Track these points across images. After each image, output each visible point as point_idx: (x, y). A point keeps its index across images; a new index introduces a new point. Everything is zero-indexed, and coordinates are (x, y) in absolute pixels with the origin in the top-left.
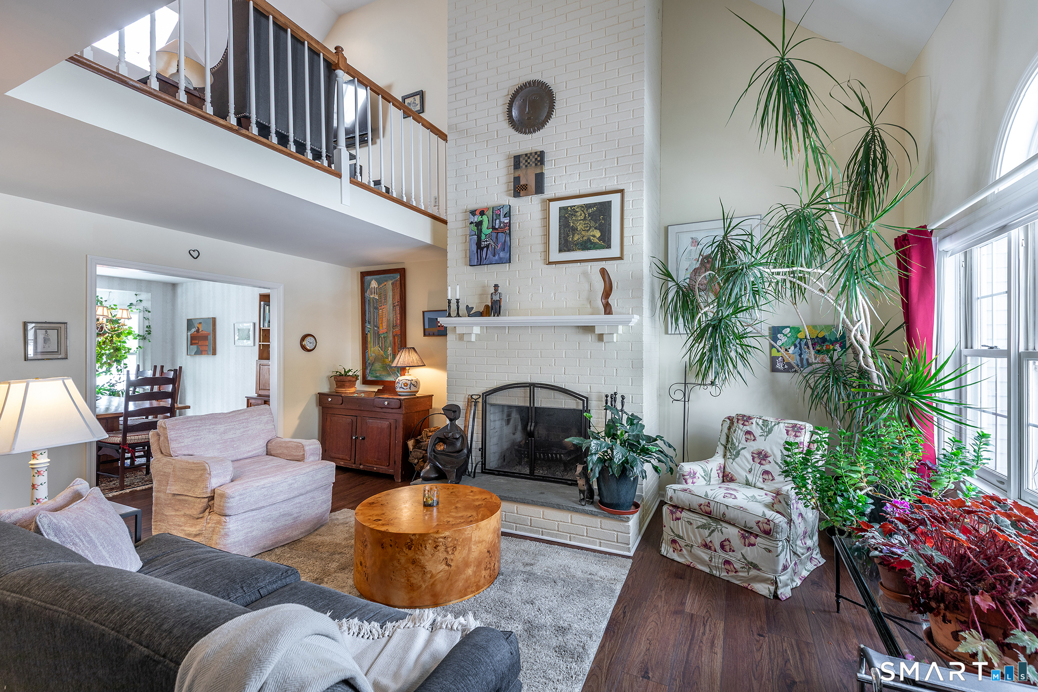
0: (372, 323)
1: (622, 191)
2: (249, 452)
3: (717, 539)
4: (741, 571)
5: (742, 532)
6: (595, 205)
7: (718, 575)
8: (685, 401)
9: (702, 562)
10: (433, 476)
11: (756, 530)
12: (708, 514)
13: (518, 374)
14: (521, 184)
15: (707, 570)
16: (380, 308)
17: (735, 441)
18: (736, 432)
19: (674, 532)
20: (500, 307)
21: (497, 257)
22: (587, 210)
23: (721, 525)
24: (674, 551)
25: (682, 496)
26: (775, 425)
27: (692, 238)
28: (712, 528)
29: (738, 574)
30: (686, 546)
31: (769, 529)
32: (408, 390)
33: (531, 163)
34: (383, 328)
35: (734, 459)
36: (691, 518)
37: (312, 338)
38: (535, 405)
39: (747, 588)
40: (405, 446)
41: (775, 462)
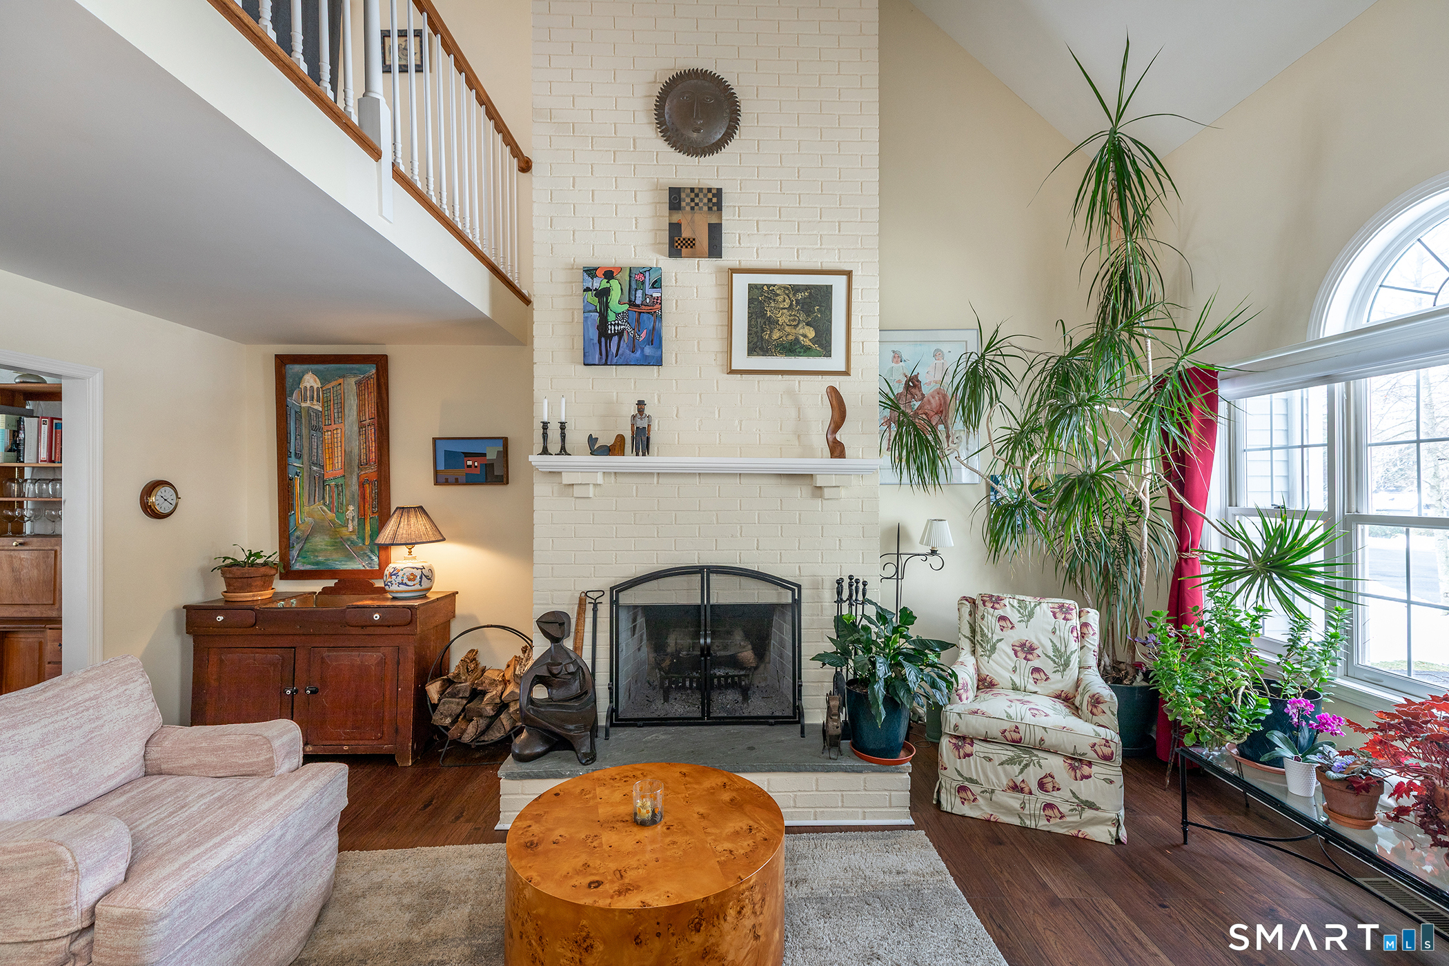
0: (305, 457)
1: (849, 274)
2: (110, 777)
3: (1032, 777)
4: (1069, 816)
5: (1069, 761)
6: (807, 288)
7: (1033, 826)
8: (897, 579)
9: (1009, 811)
10: (539, 749)
11: (1091, 755)
12: (1016, 743)
13: (677, 553)
14: (684, 236)
15: (1017, 822)
16: (326, 428)
17: (986, 631)
18: (986, 619)
19: (962, 776)
20: (648, 439)
21: (638, 354)
22: (794, 295)
23: (1037, 756)
24: (963, 803)
25: (974, 721)
26: (1035, 606)
27: (894, 352)
28: (1025, 762)
29: (1064, 819)
30: (983, 792)
31: (1110, 752)
32: (417, 587)
33: (701, 205)
34: (334, 467)
35: (989, 657)
36: (990, 751)
37: (168, 489)
38: (712, 602)
39: (1077, 837)
40: (421, 695)
41: (1046, 655)
